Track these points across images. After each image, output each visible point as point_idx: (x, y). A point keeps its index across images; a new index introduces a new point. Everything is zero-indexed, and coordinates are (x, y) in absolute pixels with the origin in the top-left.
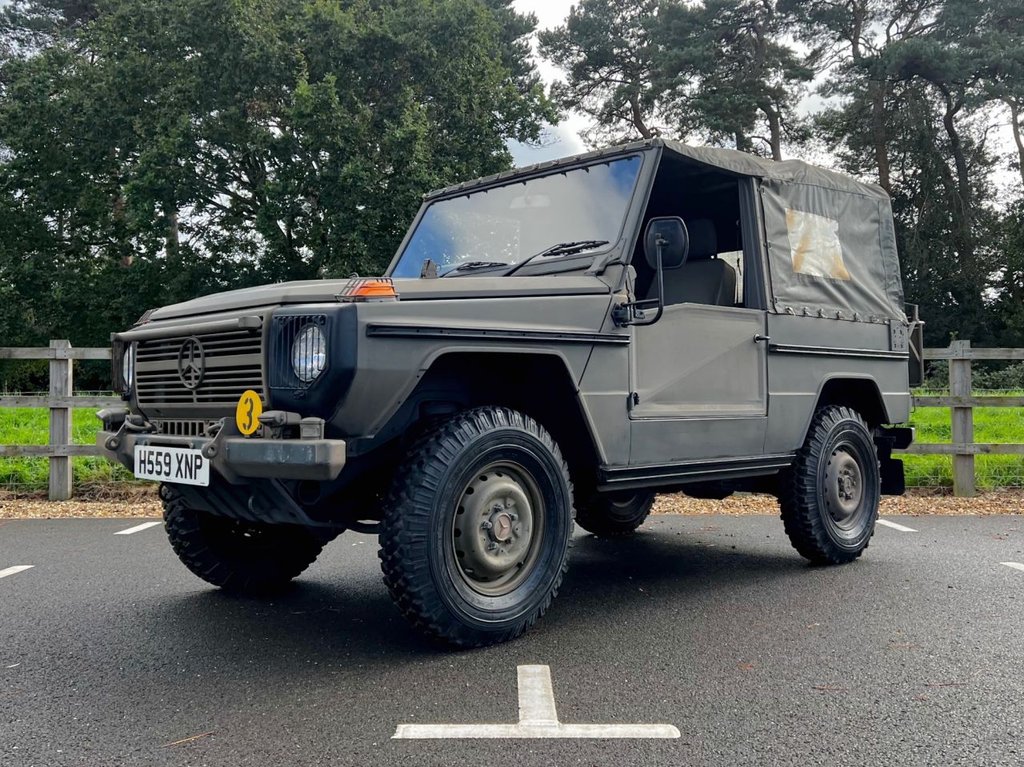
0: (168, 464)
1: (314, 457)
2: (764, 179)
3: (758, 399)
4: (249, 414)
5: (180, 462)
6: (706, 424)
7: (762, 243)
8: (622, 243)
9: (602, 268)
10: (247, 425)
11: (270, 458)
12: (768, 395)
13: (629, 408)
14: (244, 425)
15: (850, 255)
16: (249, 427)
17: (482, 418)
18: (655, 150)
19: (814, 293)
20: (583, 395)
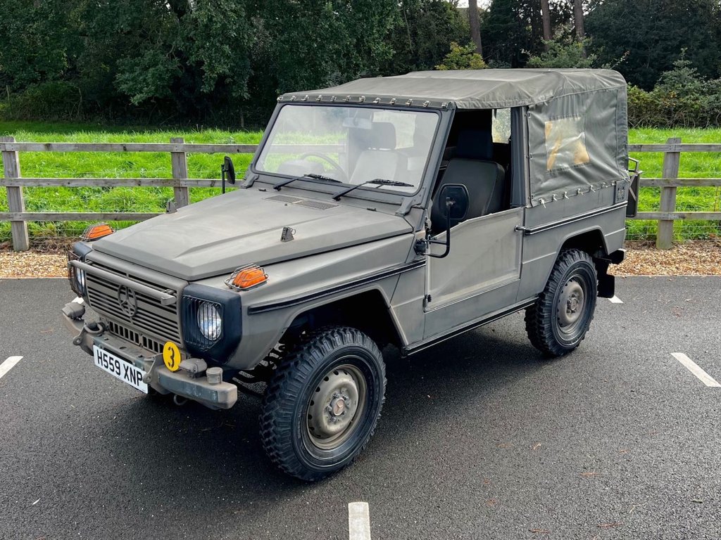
0: (119, 368)
1: (217, 398)
2: (530, 107)
3: (514, 268)
4: (172, 357)
5: (126, 371)
6: (476, 299)
7: (525, 156)
8: (422, 191)
9: (407, 210)
10: (171, 364)
11: (189, 392)
12: (522, 264)
13: (424, 305)
14: (169, 364)
15: (592, 139)
16: (173, 365)
17: (325, 344)
18: (449, 112)
19: (560, 181)
20: (393, 309)
